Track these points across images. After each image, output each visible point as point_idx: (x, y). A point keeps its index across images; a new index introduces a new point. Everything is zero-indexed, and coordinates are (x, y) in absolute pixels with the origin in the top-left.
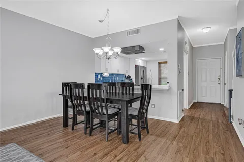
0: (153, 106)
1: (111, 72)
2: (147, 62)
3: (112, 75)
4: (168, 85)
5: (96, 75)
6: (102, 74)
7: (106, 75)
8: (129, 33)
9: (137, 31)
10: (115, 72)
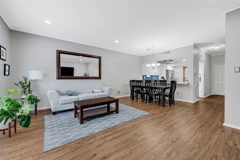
0: (178, 93)
1: (151, 75)
2: (175, 67)
3: (152, 76)
4: (187, 82)
5: (143, 76)
6: (146, 76)
7: (148, 76)
8: (163, 53)
9: (168, 52)
10: (154, 74)
